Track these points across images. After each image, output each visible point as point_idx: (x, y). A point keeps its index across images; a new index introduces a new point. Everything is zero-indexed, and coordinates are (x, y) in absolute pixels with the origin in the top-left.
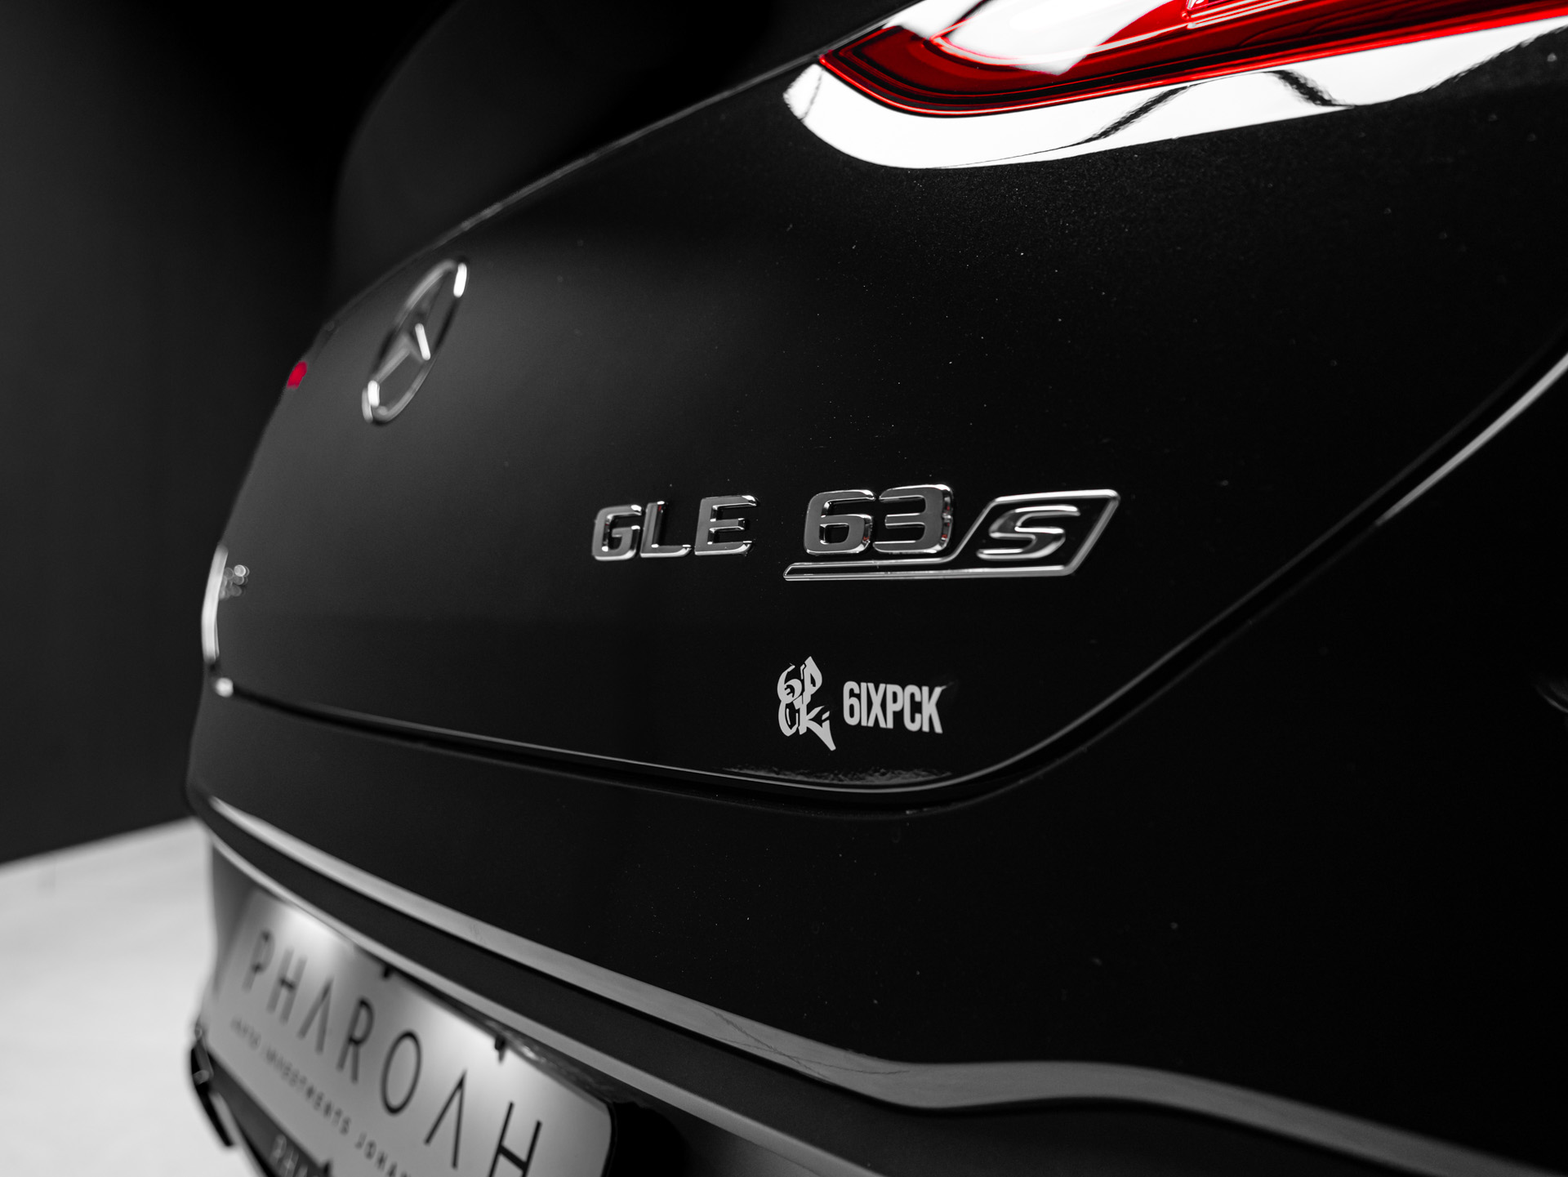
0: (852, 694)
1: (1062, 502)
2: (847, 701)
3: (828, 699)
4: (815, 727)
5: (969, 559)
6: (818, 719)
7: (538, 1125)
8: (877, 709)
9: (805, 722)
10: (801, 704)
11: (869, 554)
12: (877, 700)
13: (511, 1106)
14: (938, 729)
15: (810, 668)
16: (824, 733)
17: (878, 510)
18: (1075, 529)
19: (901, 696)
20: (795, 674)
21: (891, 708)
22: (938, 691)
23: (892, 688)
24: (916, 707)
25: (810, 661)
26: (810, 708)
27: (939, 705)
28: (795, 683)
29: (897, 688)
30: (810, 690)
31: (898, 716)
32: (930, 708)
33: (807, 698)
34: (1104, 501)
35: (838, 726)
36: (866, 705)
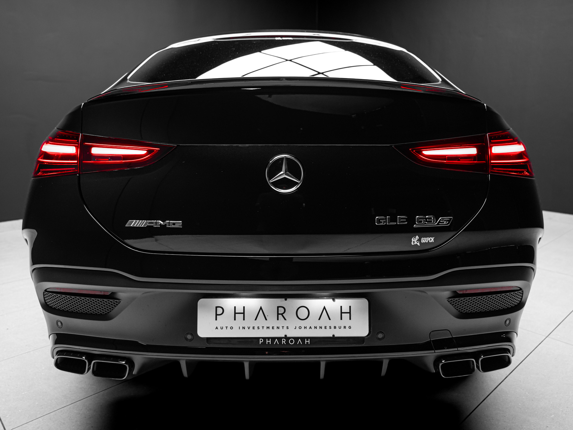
0: (423, 239)
1: (448, 218)
2: (422, 240)
3: (419, 240)
4: (417, 243)
6: (418, 242)
7: (350, 307)
8: (426, 240)
9: (416, 243)
10: (415, 241)
11: (425, 224)
12: (426, 239)
13: (341, 307)
14: (433, 242)
15: (417, 237)
16: (418, 244)
17: (426, 219)
18: (449, 221)
19: (429, 239)
20: (415, 238)
21: (428, 240)
22: (434, 238)
23: (428, 238)
24: (431, 240)
25: (417, 236)
26: (416, 241)
27: (434, 239)
28: (415, 239)
29: (429, 238)
30: (417, 239)
31: (429, 241)
33: (416, 240)
34: (452, 218)
35: (420, 243)
36: (424, 240)
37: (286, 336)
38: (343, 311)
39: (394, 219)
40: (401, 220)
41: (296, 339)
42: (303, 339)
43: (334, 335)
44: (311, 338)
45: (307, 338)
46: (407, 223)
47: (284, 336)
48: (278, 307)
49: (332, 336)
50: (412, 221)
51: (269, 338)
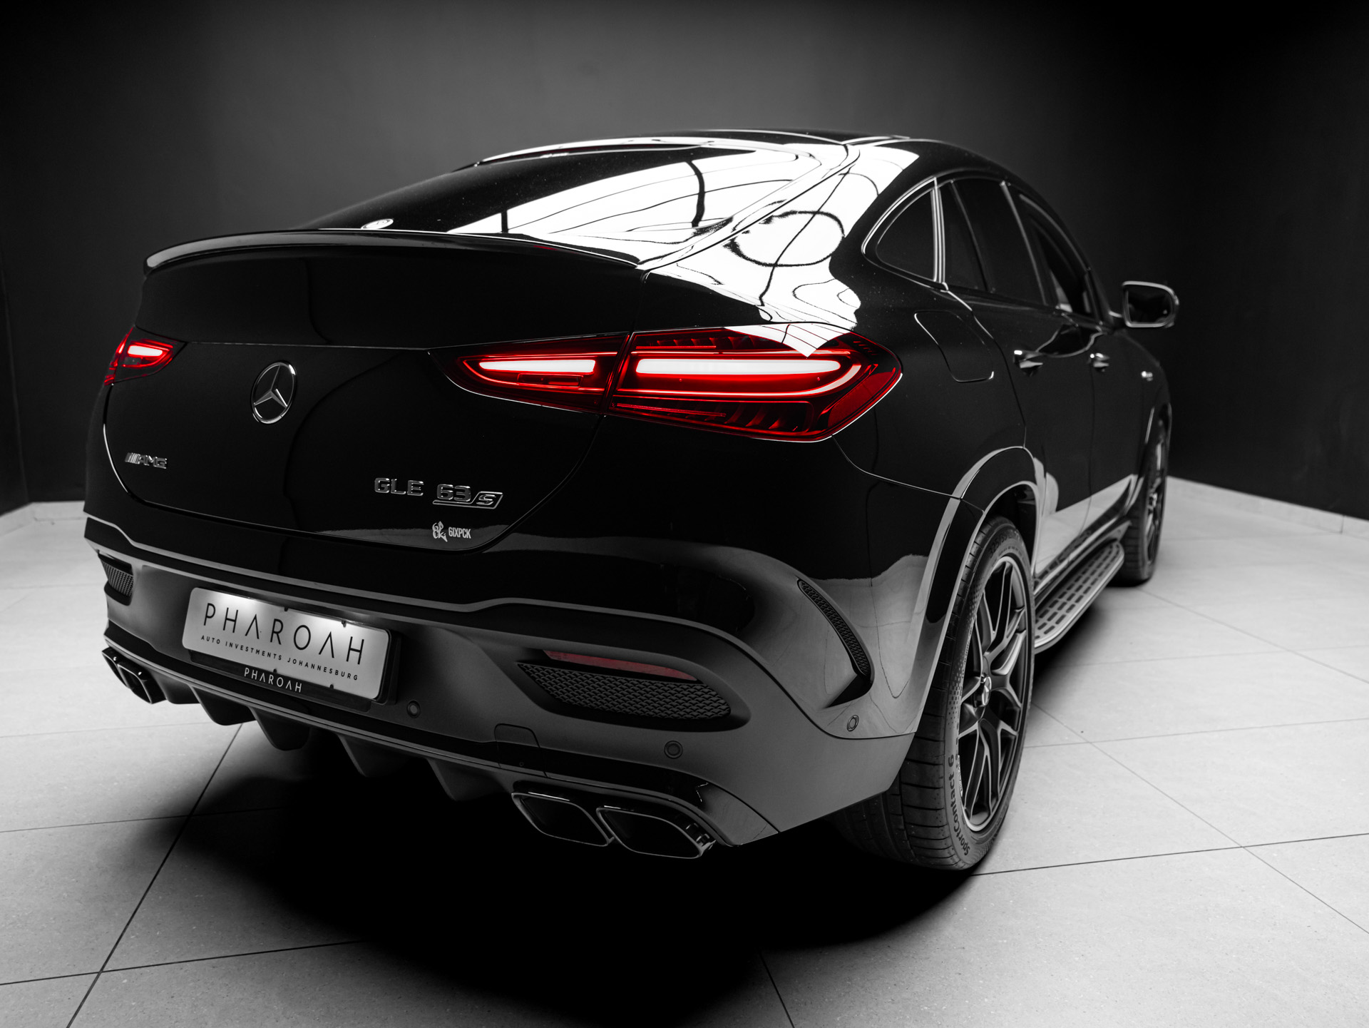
1: (492, 494)
2: (450, 531)
3: (445, 530)
4: (442, 537)
5: (474, 504)
6: (443, 535)
7: (363, 640)
8: (456, 533)
9: (440, 536)
10: (439, 532)
11: (453, 500)
12: (456, 531)
13: (352, 638)
14: (470, 537)
15: (440, 524)
16: (445, 538)
17: (455, 490)
18: (495, 500)
19: (462, 531)
20: (437, 525)
21: (460, 533)
22: (469, 530)
23: (460, 529)
24: (465, 533)
26: (441, 533)
27: (470, 533)
28: (437, 527)
30: (441, 529)
31: (461, 535)
32: (468, 533)
33: (440, 530)
34: (500, 495)
35: (448, 537)
36: (455, 532)
37: (275, 670)
38: (352, 647)
39: (402, 486)
40: (414, 487)
41: (286, 679)
42: (294, 681)
43: (332, 686)
44: (305, 683)
45: (300, 681)
46: (422, 494)
47: (272, 670)
48: (276, 620)
49: (329, 686)
50: (430, 491)
51: (256, 669)
